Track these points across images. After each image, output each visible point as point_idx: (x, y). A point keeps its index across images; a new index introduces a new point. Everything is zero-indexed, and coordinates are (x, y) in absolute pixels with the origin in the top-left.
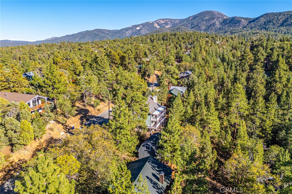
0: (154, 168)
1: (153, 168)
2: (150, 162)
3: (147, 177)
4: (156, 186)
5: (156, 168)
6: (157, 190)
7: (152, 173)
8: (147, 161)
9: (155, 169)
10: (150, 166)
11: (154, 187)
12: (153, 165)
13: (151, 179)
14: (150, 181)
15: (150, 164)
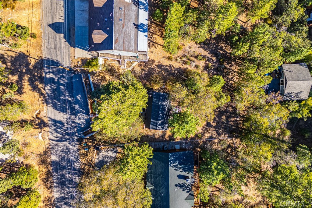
0: (176, 167)
1: (177, 169)
2: (171, 163)
3: (176, 185)
4: (184, 187)
5: (179, 166)
6: (187, 191)
7: (178, 176)
8: (169, 165)
9: (178, 168)
10: (174, 168)
11: (183, 190)
12: (175, 164)
13: (179, 184)
14: (179, 186)
15: (172, 167)
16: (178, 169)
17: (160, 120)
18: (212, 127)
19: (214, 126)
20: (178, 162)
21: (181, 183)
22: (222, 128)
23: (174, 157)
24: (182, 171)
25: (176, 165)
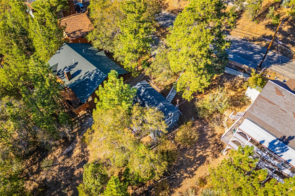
3: (76, 63)
5: (87, 77)
7: (81, 70)
8: (98, 69)
10: (91, 71)
11: (65, 68)
12: (93, 75)
13: (74, 67)
15: (93, 71)
16: (85, 75)
17: (145, 92)
18: (77, 166)
19: (75, 170)
20: (91, 79)
21: (73, 69)
22: (61, 181)
23: (99, 78)
24: (80, 78)
25: (91, 75)
